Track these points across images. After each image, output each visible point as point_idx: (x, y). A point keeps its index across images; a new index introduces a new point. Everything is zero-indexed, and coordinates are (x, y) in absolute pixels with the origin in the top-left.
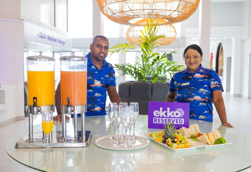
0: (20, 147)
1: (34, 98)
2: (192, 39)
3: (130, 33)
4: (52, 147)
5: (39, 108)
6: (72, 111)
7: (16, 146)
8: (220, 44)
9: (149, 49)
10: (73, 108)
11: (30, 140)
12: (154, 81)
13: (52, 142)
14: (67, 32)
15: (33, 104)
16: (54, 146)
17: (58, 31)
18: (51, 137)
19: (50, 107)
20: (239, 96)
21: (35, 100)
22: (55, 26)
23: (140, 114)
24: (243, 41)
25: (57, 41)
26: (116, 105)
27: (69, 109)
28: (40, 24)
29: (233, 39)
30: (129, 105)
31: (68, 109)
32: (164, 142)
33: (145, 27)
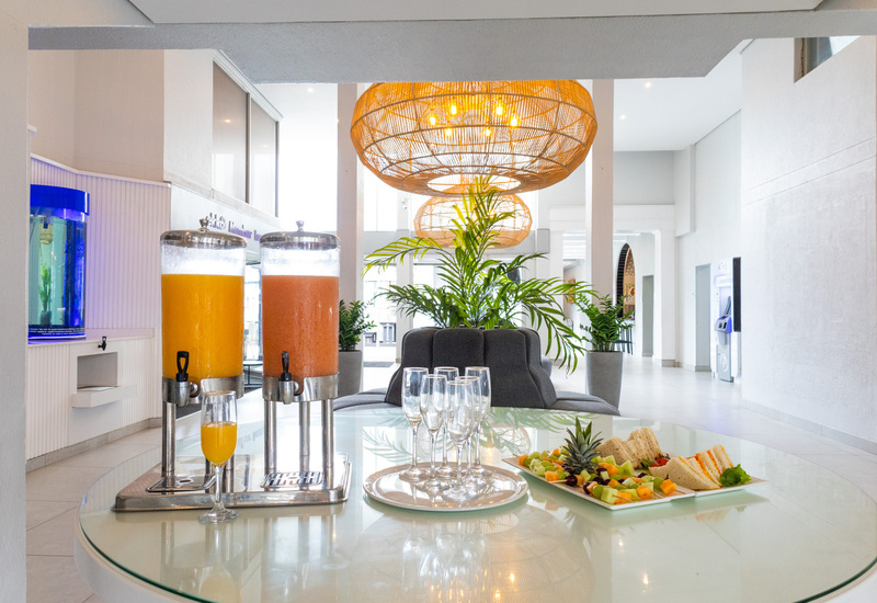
0: (127, 509)
1: (182, 354)
2: (565, 235)
3: (423, 218)
4: (232, 504)
5: (196, 386)
6: (295, 395)
7: (116, 507)
8: (626, 246)
9: (475, 249)
10: (297, 385)
11: (164, 484)
12: (488, 327)
13: (232, 491)
14: (276, 215)
15: (177, 372)
16: (239, 503)
17: (254, 213)
18: (228, 475)
19: (228, 383)
20: (675, 364)
21: (183, 360)
22: (247, 201)
23: (493, 404)
24: (679, 238)
25: (253, 236)
26: (425, 373)
27: (288, 386)
28: (211, 194)
29: (657, 234)
30: (462, 373)
31: (283, 387)
32: (572, 482)
33: (464, 200)
